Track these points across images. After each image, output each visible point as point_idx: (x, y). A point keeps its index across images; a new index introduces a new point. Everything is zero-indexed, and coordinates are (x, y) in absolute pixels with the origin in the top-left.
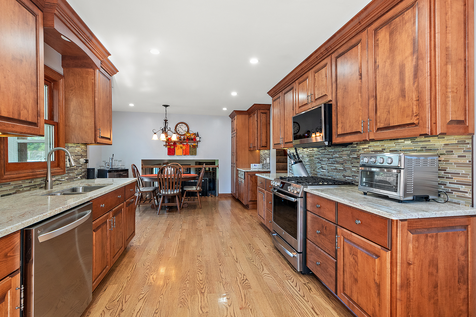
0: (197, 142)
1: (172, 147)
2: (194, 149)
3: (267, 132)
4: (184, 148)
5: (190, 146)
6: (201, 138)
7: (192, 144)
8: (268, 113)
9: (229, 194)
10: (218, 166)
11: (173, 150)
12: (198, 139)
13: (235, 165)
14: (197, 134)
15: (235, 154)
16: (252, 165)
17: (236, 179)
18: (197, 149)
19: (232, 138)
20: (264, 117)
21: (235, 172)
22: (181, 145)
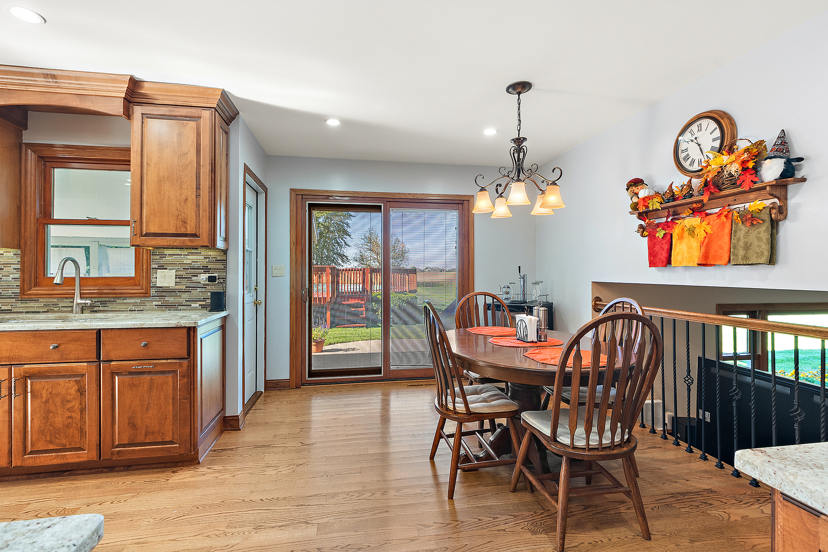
1: (662, 234)
2: (754, 232)
5: (733, 221)
7: (748, 205)
11: (665, 247)
12: (770, 171)
22: (695, 221)
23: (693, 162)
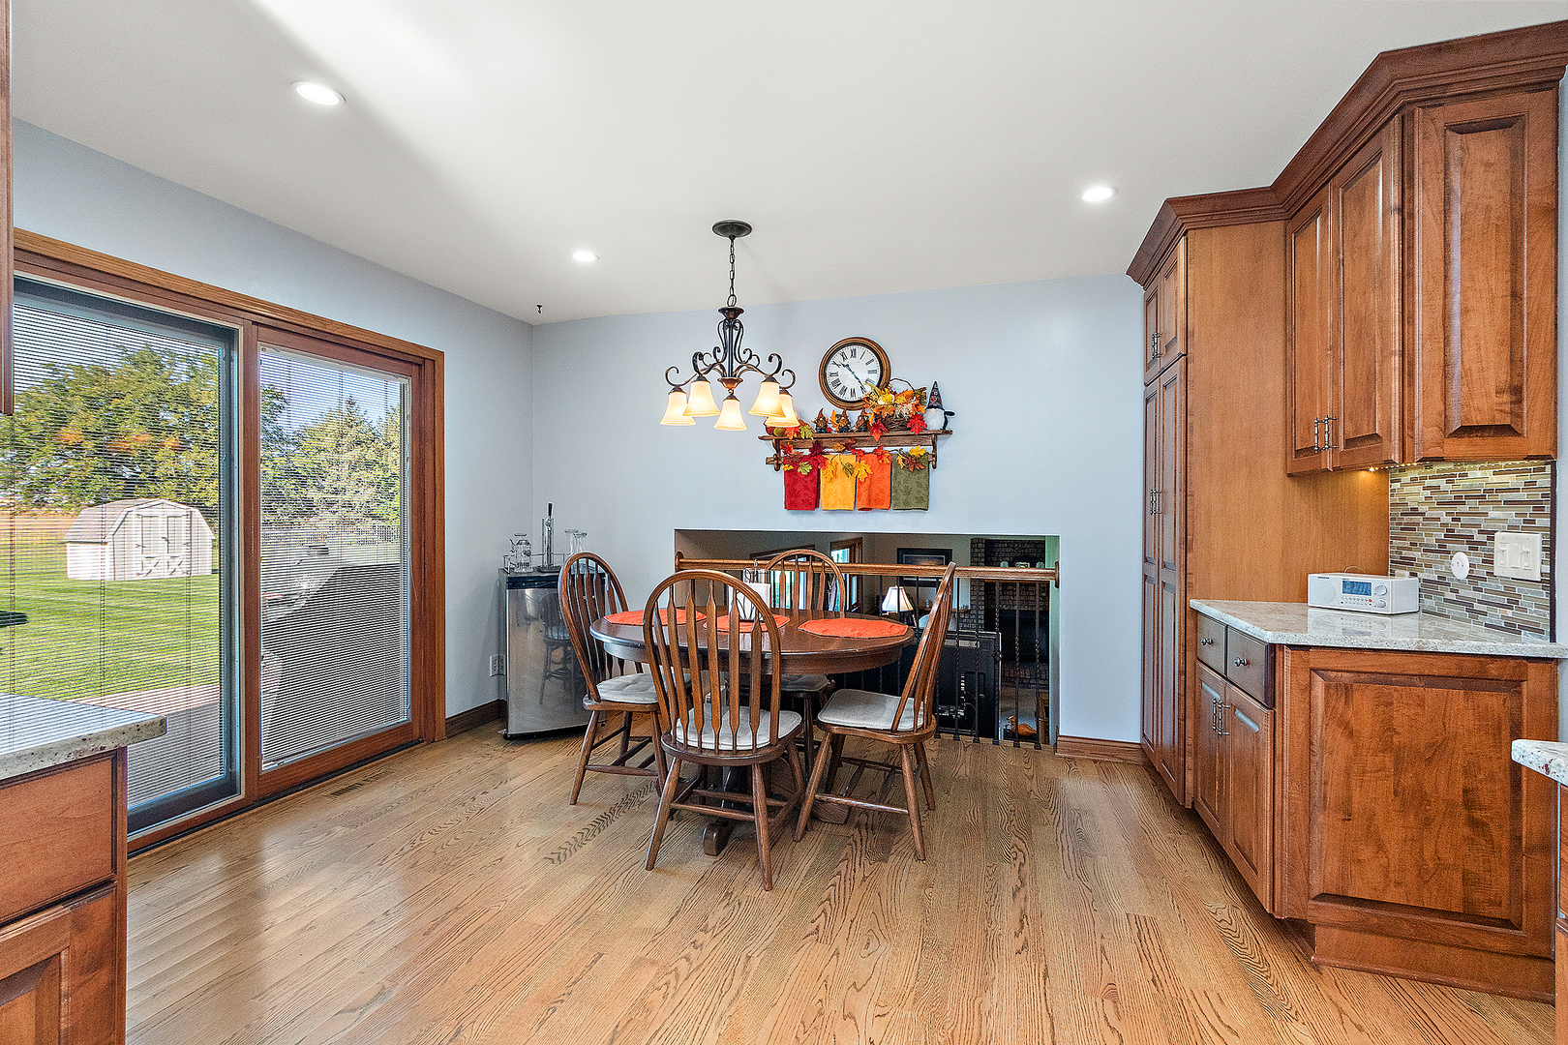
0: (935, 437)
1: (805, 469)
2: (914, 477)
3: (1515, 296)
4: (862, 470)
5: (893, 464)
6: (952, 414)
7: (906, 449)
8: (1536, 122)
9: (1126, 747)
10: (1055, 575)
11: (811, 486)
12: (934, 420)
13: (1173, 578)
14: (932, 394)
15: (1173, 500)
16: (1324, 587)
17: (1183, 672)
18: (936, 477)
19: (1147, 401)
20: (1492, 158)
21: (1171, 619)
22: (850, 458)
23: (844, 390)
